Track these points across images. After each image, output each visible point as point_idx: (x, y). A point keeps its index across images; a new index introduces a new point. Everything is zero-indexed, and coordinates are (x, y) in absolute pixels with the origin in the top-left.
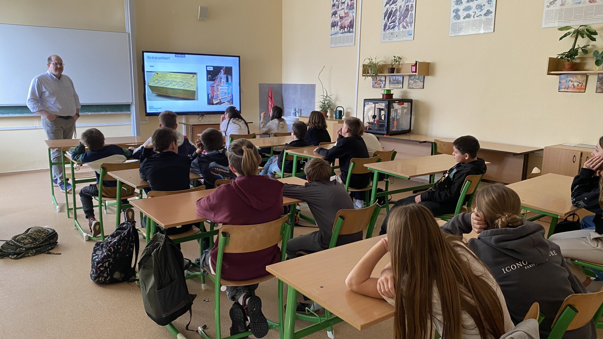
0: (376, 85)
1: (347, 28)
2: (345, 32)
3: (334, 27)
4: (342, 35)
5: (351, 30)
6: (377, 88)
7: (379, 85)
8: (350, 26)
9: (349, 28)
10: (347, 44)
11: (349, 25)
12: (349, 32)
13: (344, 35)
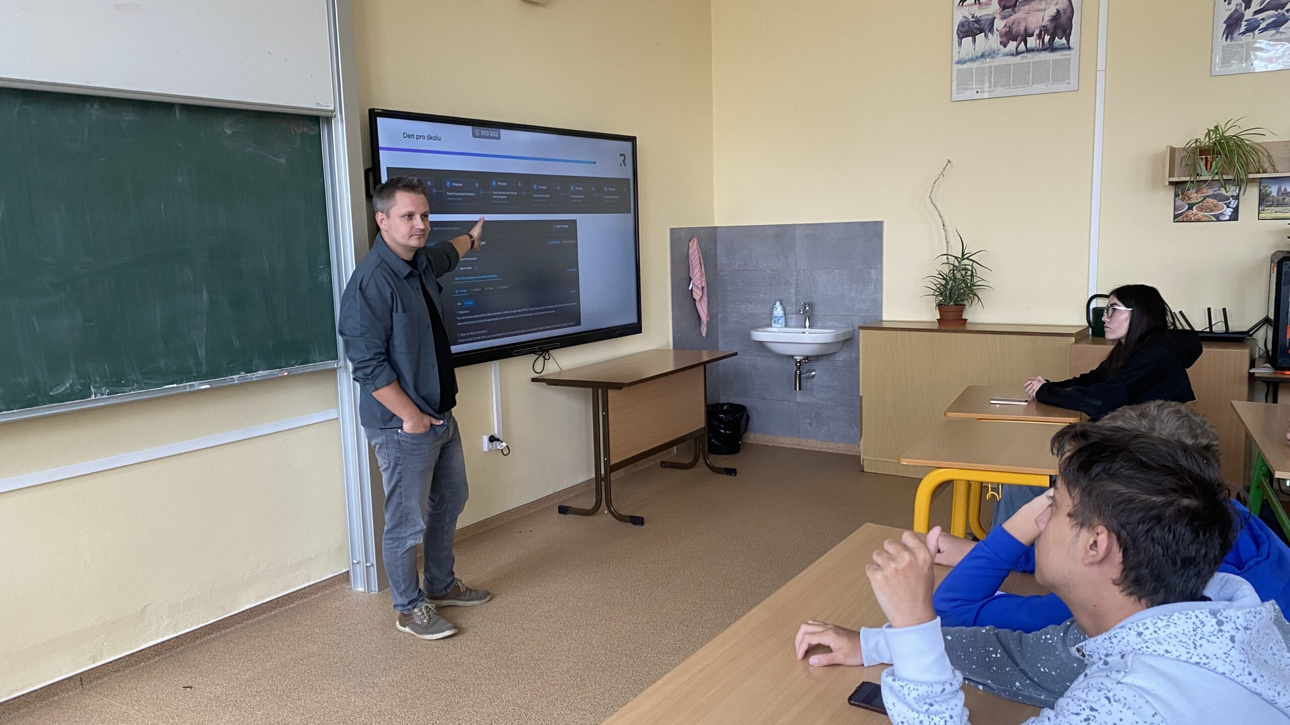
0: (1195, 210)
1: (1040, 36)
2: (1028, 51)
3: (974, 36)
4: (1018, 59)
5: (1059, 41)
6: (1198, 221)
7: (1212, 211)
8: (1055, 28)
9: (1047, 38)
10: (1039, 88)
11: (1051, 26)
12: (1052, 48)
13: (1025, 61)
